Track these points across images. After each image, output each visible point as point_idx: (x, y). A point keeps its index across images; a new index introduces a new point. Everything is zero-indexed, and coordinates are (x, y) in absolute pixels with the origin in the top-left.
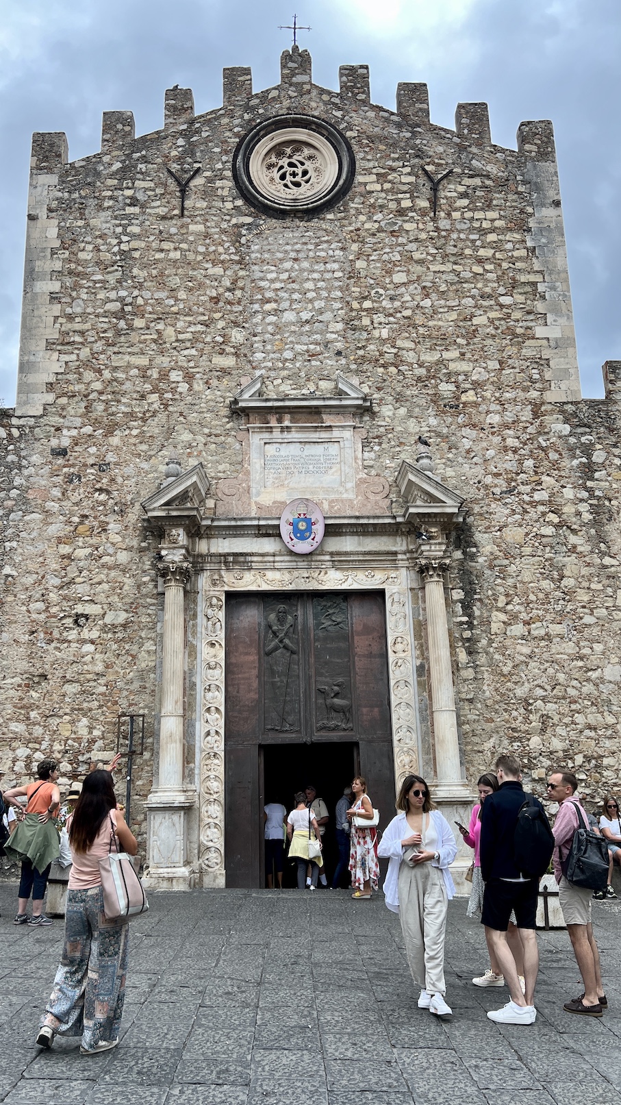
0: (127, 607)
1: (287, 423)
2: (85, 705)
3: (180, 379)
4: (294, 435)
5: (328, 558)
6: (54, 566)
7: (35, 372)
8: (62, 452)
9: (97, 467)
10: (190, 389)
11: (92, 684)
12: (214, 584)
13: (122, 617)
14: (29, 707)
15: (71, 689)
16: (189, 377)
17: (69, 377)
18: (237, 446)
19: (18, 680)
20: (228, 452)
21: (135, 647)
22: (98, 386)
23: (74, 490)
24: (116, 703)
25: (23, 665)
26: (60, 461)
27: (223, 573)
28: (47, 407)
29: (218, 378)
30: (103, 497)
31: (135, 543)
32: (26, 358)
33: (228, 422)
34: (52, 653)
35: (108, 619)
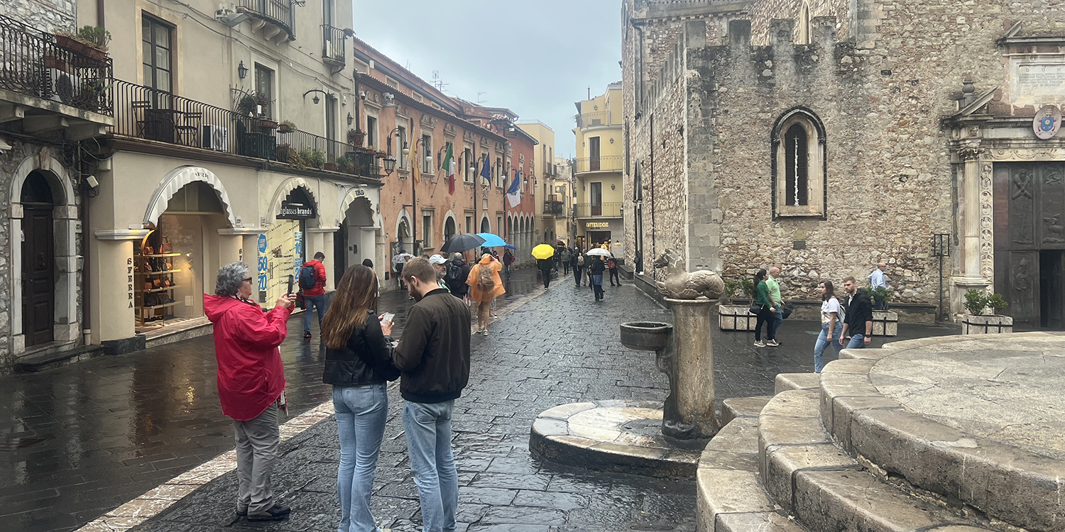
0: (931, 171)
1: (1034, 52)
2: (910, 227)
3: (963, 22)
4: (1039, 60)
5: (1058, 141)
6: (887, 146)
7: (869, 18)
8: (887, 73)
9: (910, 83)
10: (970, 29)
11: (912, 216)
12: (986, 158)
13: (929, 176)
14: (877, 228)
15: (900, 218)
16: (969, 20)
17: (891, 21)
18: (1000, 67)
19: (869, 213)
20: (995, 72)
21: (938, 195)
22: (909, 28)
23: (896, 98)
24: (927, 227)
25: (872, 205)
26: (887, 79)
27: (991, 150)
28: (877, 42)
29: (988, 20)
30: (914, 102)
31: (935, 131)
32: (862, 9)
33: (995, 52)
34: (888, 198)
35: (920, 178)
